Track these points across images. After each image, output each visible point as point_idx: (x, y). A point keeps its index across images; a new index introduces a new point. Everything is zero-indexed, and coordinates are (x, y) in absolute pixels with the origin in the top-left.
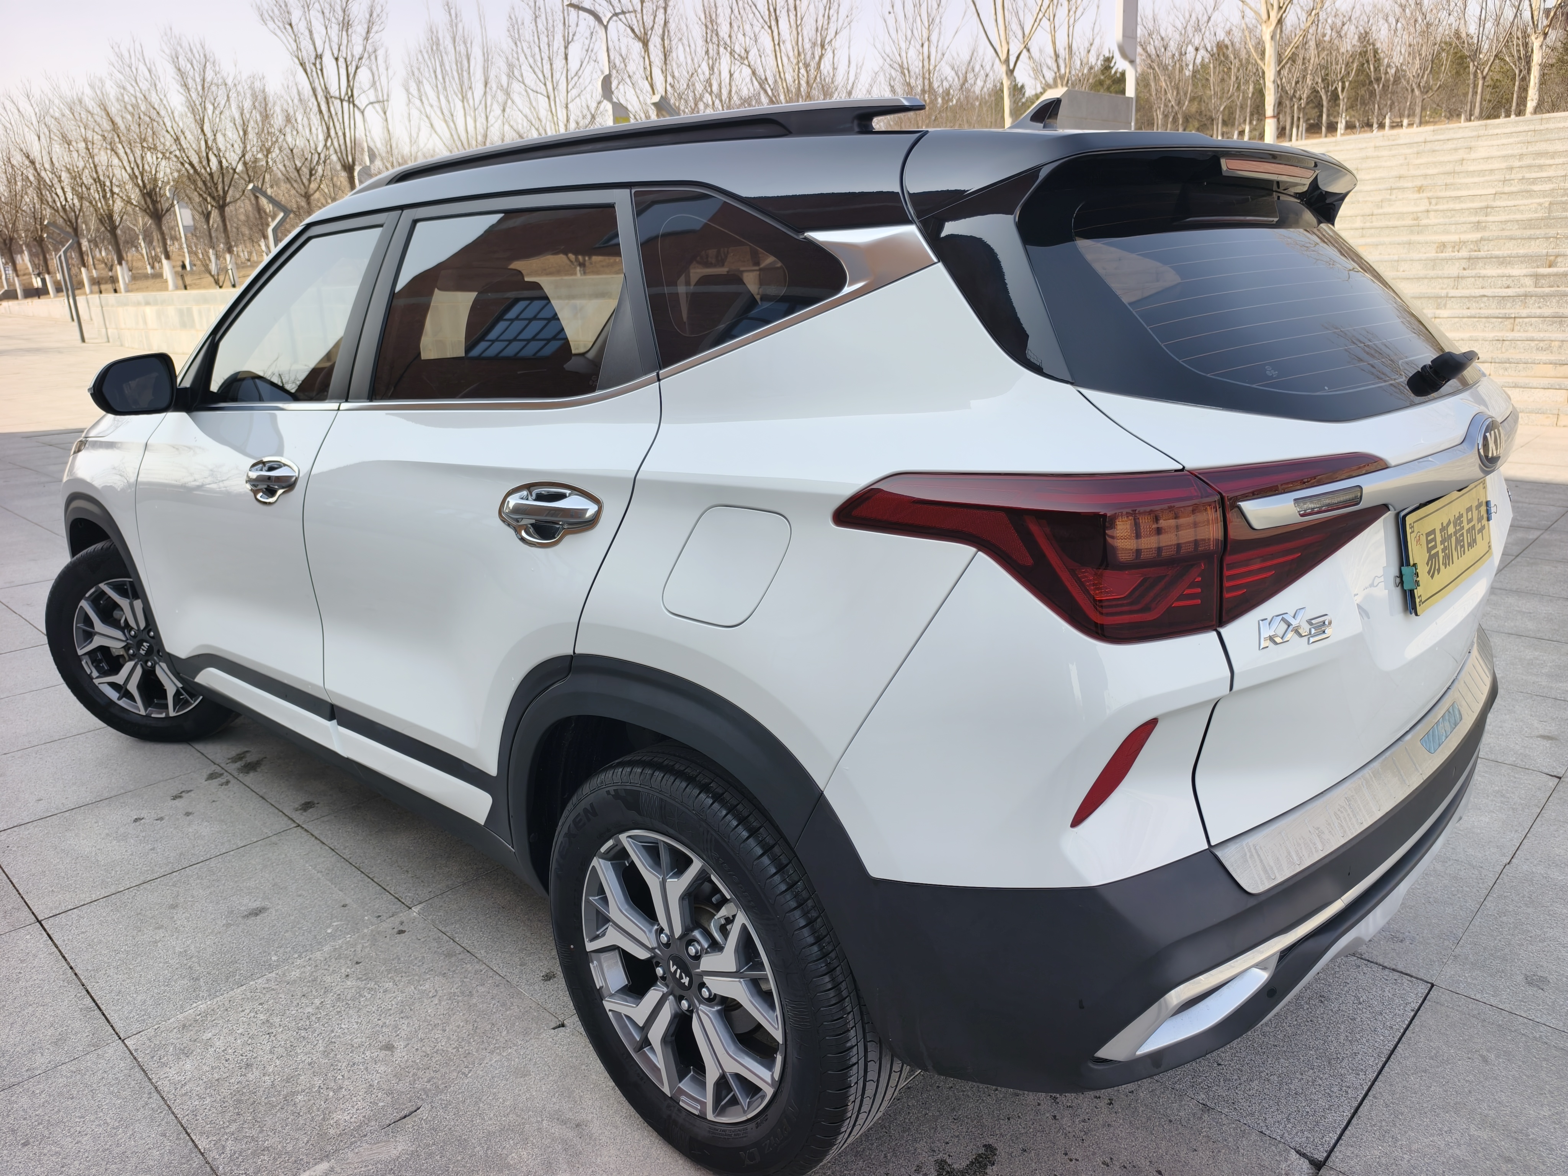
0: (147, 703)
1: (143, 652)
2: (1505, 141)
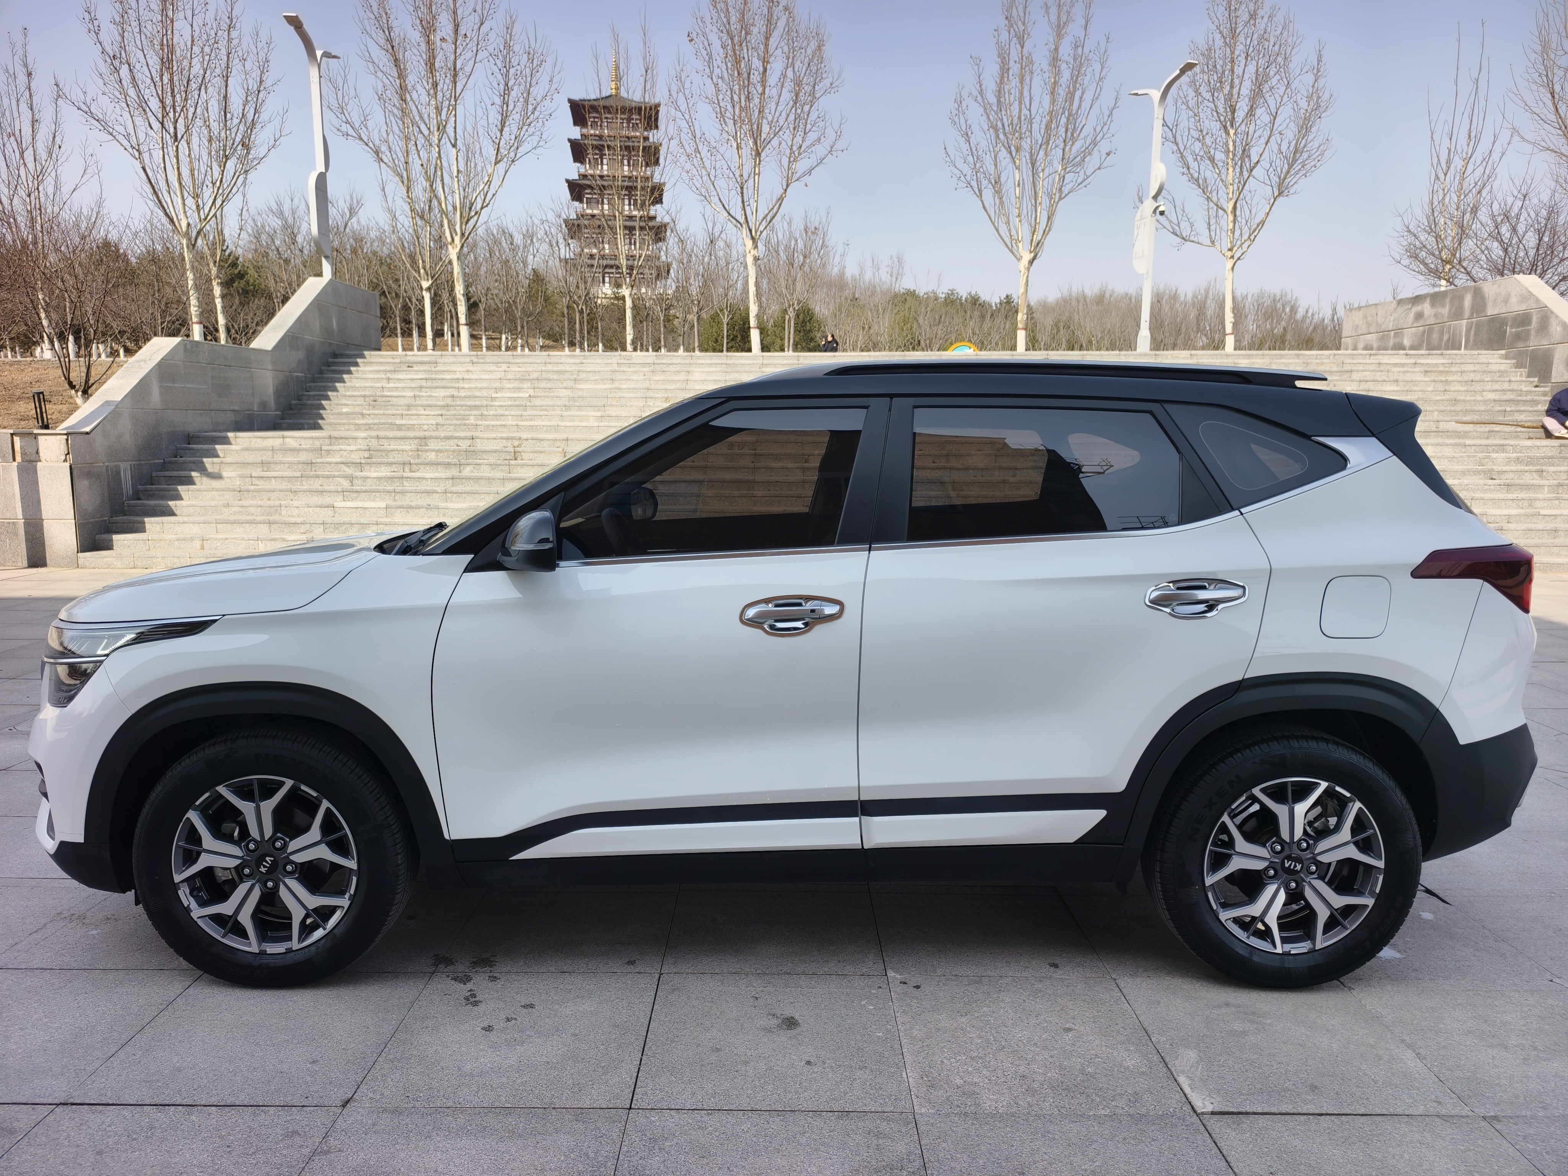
0: (263, 937)
1: (263, 870)
2: (707, 369)
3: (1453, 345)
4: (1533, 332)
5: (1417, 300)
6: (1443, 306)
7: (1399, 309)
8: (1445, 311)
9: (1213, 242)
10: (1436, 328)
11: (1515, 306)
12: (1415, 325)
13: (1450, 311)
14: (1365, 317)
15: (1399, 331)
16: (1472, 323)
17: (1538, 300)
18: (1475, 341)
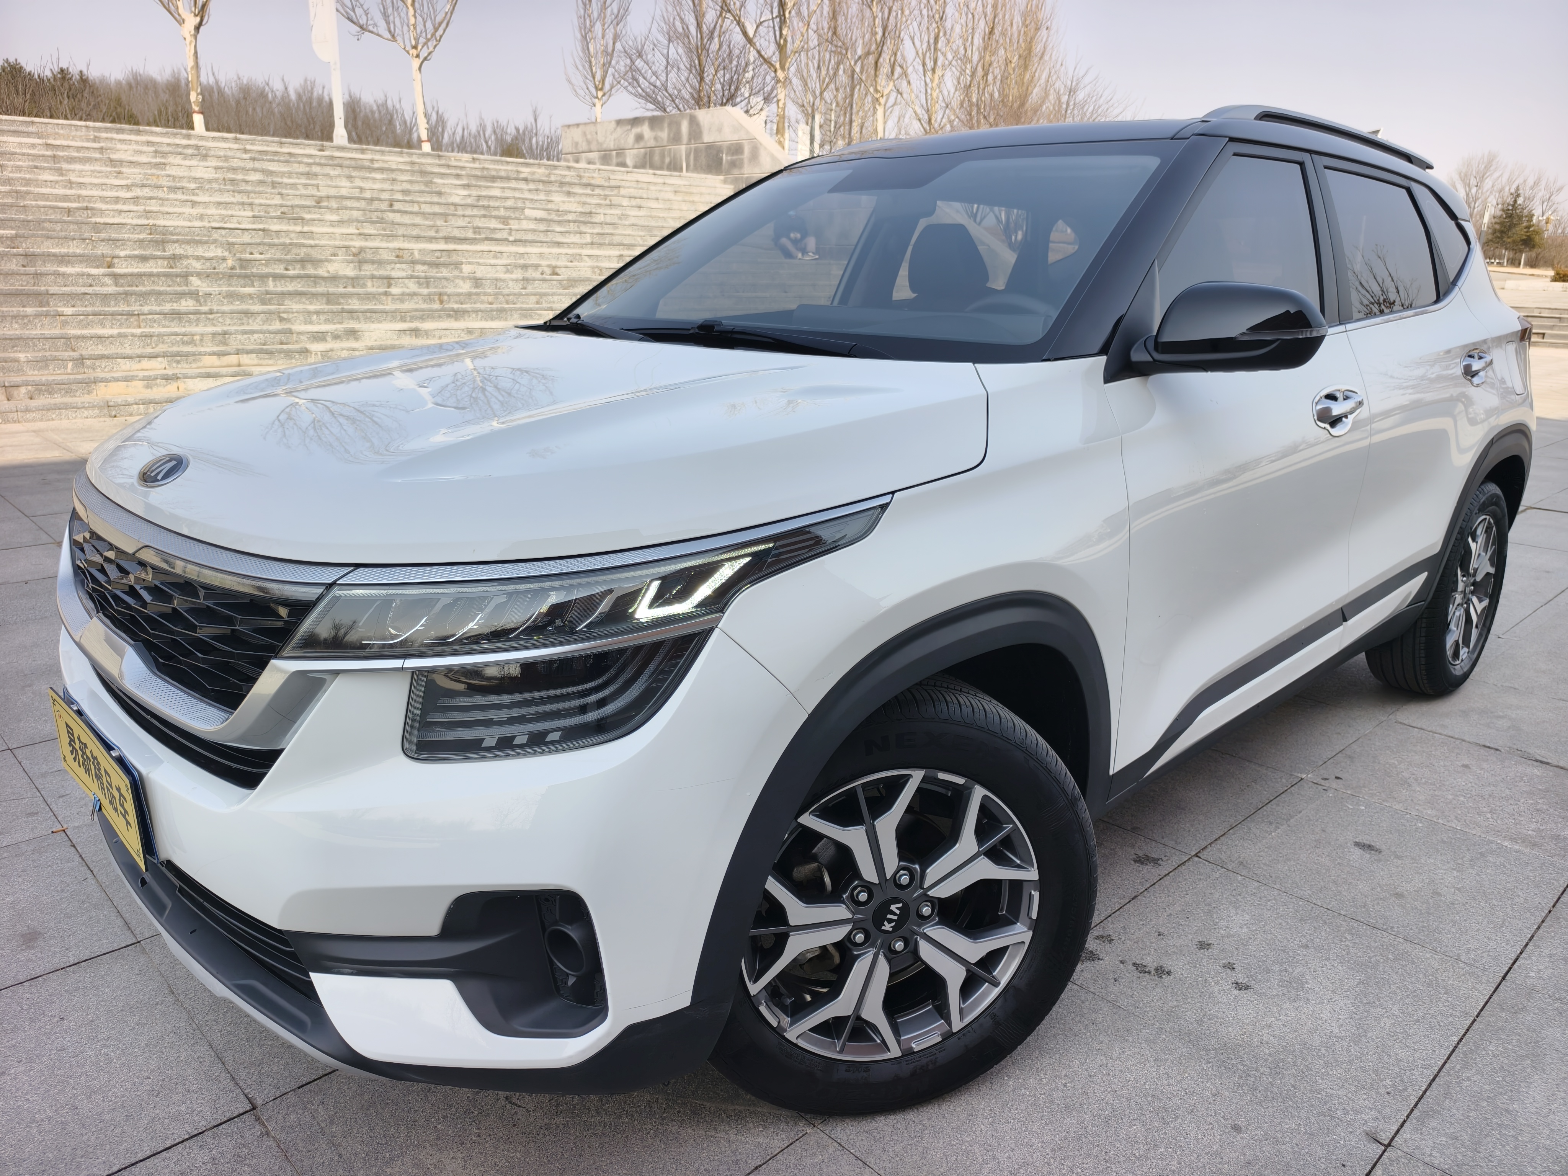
3: (674, 167)
4: (746, 161)
5: (635, 121)
6: (662, 129)
7: (619, 129)
8: (664, 134)
9: (393, 36)
10: (657, 150)
11: (728, 136)
12: (636, 146)
13: (669, 135)
14: (584, 134)
15: (620, 151)
16: (691, 149)
17: (747, 132)
18: (695, 165)
